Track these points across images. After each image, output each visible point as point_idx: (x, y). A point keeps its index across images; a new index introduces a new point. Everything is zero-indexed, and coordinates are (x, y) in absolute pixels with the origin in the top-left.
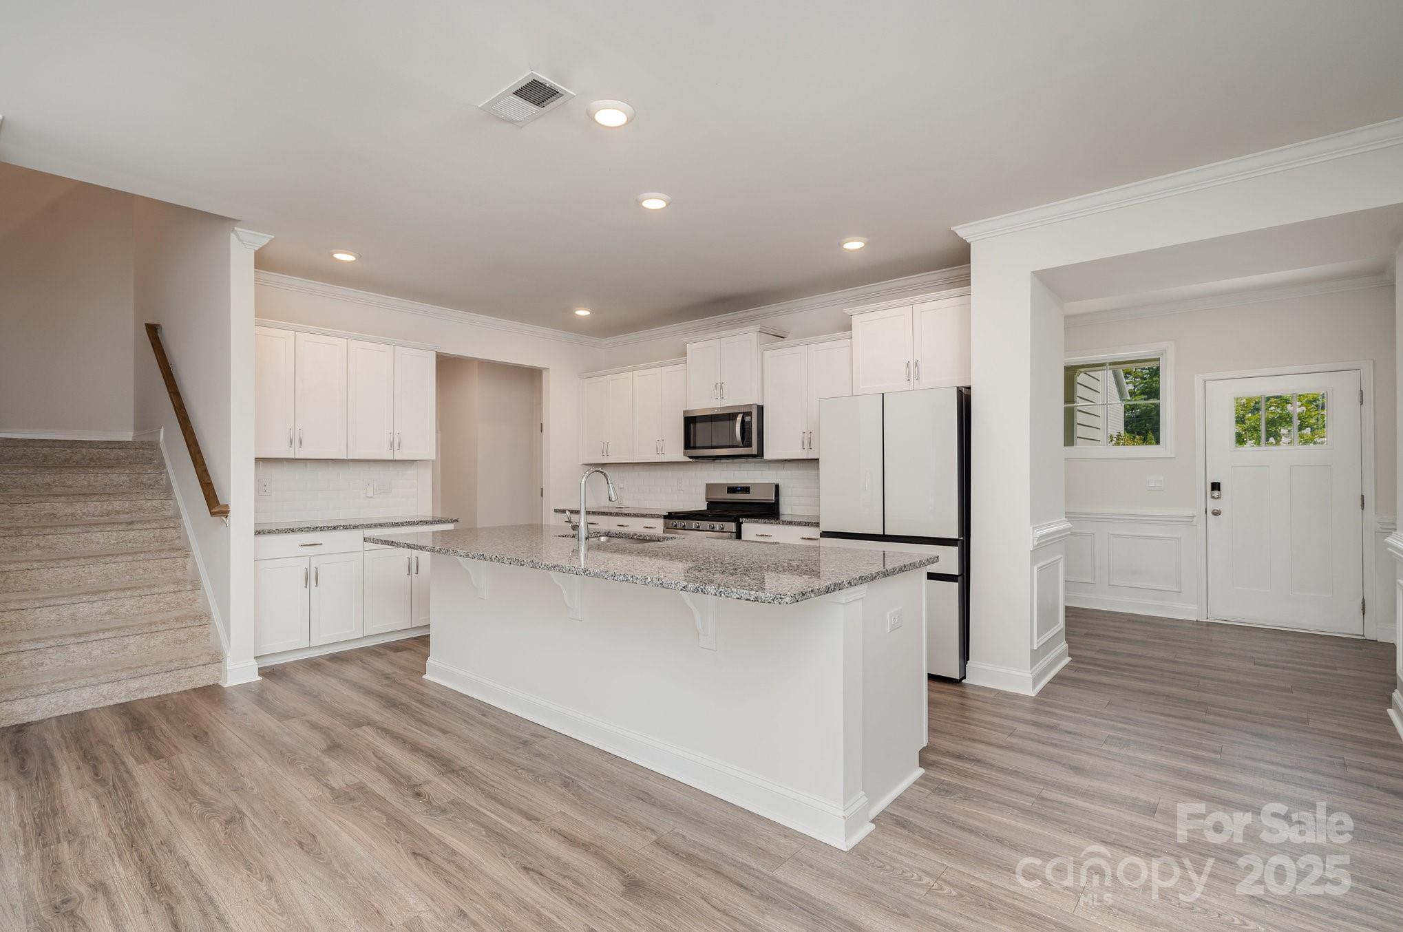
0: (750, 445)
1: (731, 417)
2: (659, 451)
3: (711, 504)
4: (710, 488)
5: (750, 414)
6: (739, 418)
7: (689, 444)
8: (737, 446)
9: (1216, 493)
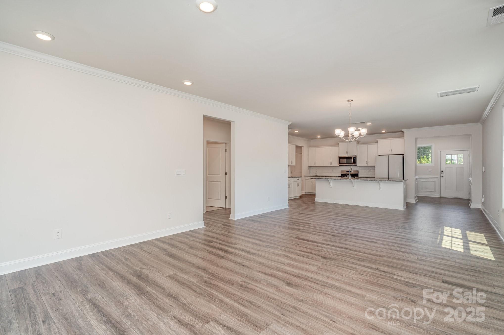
0: (355, 163)
1: (351, 158)
2: (331, 163)
3: (342, 175)
4: (342, 171)
5: (355, 157)
6: (353, 158)
7: (340, 163)
8: (352, 163)
9: (442, 173)
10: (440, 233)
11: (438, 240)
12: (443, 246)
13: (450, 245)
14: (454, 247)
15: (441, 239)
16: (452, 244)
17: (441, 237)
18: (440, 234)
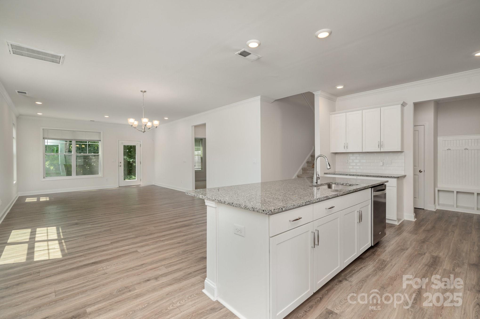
10: (63, 241)
11: (61, 231)
12: (55, 228)
13: (48, 231)
14: (44, 230)
15: (58, 233)
16: (47, 231)
17: (60, 236)
18: (63, 239)
